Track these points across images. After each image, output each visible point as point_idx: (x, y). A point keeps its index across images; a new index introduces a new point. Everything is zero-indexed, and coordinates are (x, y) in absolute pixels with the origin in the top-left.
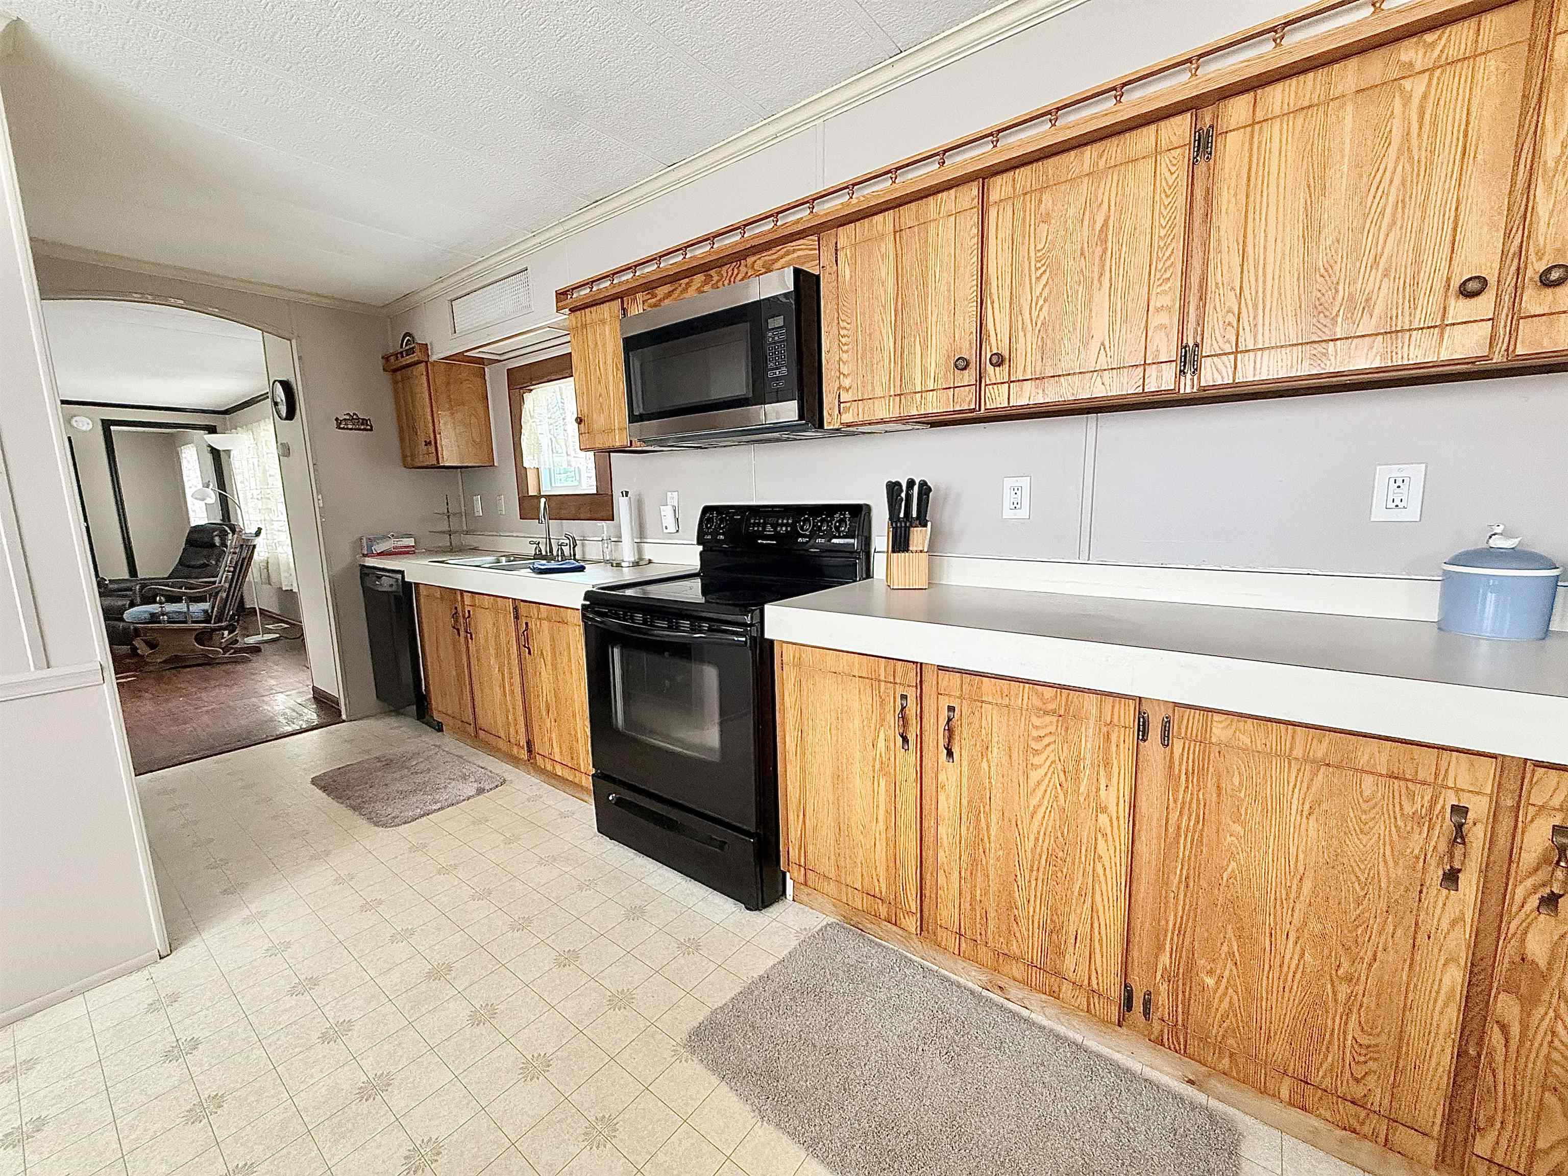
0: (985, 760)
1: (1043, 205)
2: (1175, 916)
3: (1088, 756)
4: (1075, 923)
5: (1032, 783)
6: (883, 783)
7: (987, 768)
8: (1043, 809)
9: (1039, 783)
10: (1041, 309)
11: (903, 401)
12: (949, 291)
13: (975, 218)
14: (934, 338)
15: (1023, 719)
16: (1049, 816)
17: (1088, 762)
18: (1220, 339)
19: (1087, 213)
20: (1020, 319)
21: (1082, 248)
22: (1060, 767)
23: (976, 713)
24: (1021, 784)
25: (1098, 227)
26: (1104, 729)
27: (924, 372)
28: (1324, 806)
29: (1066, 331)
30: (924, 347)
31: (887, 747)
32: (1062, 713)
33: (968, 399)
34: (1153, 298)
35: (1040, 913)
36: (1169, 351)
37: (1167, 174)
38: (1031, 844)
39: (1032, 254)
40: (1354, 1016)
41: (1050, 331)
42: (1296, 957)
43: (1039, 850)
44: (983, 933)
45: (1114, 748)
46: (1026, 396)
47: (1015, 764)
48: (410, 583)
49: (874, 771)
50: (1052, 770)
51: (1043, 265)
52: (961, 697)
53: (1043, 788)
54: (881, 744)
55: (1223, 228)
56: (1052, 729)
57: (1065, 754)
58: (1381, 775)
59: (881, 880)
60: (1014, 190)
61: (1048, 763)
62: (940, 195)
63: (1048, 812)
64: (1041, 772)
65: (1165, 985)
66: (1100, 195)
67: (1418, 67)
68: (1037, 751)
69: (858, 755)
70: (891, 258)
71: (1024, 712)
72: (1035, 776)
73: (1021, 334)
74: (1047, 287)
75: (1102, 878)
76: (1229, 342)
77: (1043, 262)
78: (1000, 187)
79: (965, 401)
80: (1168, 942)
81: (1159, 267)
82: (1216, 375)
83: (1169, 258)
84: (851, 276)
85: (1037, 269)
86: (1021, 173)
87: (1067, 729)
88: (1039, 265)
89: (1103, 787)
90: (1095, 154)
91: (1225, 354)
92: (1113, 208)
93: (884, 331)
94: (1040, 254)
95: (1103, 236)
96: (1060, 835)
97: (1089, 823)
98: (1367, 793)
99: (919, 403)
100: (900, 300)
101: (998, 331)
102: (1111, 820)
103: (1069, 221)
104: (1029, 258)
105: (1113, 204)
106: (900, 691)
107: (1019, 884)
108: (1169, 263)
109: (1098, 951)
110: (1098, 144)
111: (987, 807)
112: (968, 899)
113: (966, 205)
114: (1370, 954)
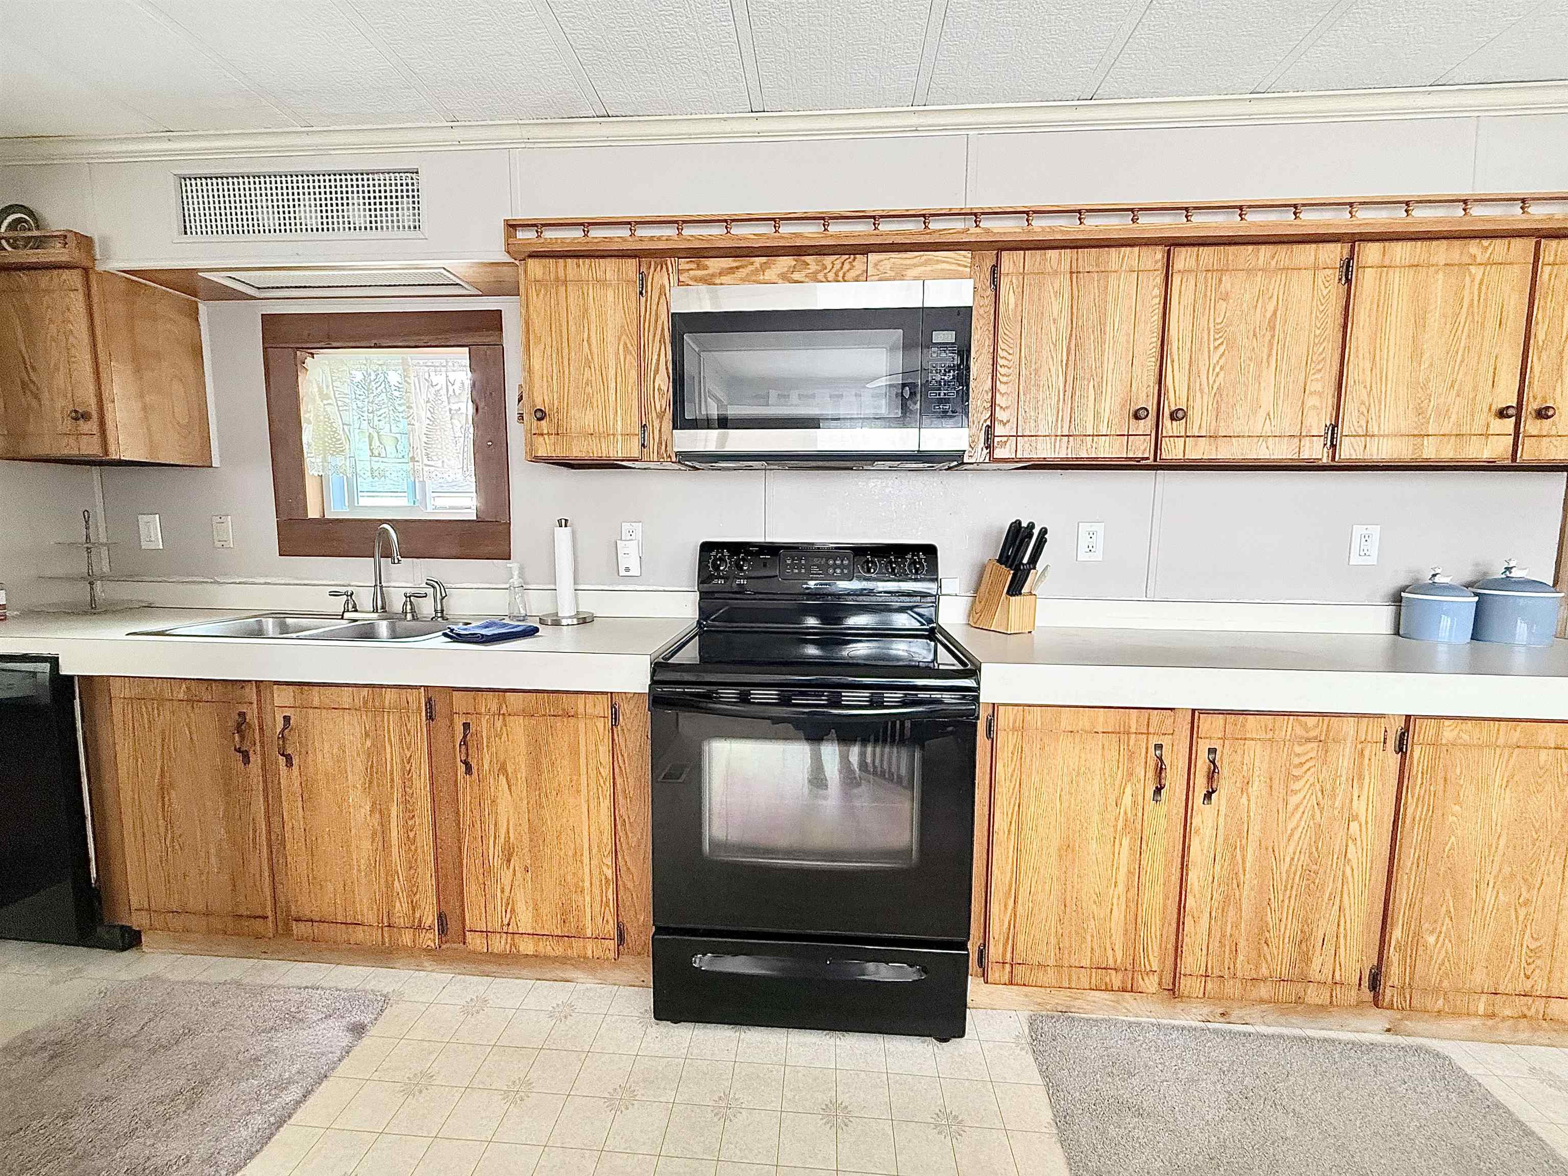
0: (1245, 794)
1: (1222, 285)
2: (1408, 893)
3: (1344, 773)
4: (1324, 927)
5: (1290, 807)
6: (1126, 842)
7: (1246, 803)
8: (1300, 830)
9: (1297, 807)
10: (1217, 375)
11: (1071, 443)
12: (1128, 342)
13: (1159, 279)
14: (1109, 384)
15: (1286, 749)
16: (1306, 835)
17: (1344, 779)
18: (1355, 424)
19: (1260, 300)
20: (1198, 381)
21: (1254, 332)
22: (1318, 787)
23: (1239, 751)
24: (1280, 811)
25: (1268, 315)
26: (1359, 746)
27: (1097, 415)
28: (1516, 778)
29: (1239, 398)
30: (1098, 393)
31: (1135, 803)
32: (1323, 738)
33: (1142, 448)
34: (1308, 383)
35: (1291, 928)
36: (1319, 428)
37: (1323, 288)
38: (1287, 865)
39: (1212, 325)
40: (1528, 931)
41: (1224, 396)
42: (1493, 898)
43: (1293, 868)
44: (1232, 967)
45: (1366, 761)
46: (1198, 451)
47: (1275, 793)
48: (70, 678)
49: (1116, 831)
50: (1310, 791)
51: (1221, 337)
52: (1224, 738)
53: (1301, 810)
54: (1127, 800)
55: (1360, 339)
56: (1313, 754)
57: (1323, 775)
58: (1551, 748)
59: (1116, 948)
60: (1198, 265)
61: (1308, 786)
62: (1123, 249)
63: (1304, 832)
64: (1300, 796)
65: (1397, 955)
66: (1271, 289)
67: (1478, 260)
68: (1297, 777)
69: (1096, 818)
70: (1066, 296)
71: (1287, 743)
72: (1294, 800)
73: (1198, 394)
74: (1224, 358)
75: (1350, 879)
76: (1361, 426)
77: (1220, 335)
78: (1183, 258)
79: (1141, 448)
80: (1401, 917)
81: (1314, 359)
82: (1352, 451)
83: (1321, 354)
84: (1016, 306)
85: (1215, 340)
86: (1205, 251)
87: (1327, 751)
88: (1217, 336)
89: (1355, 798)
90: (1268, 255)
91: (1359, 436)
92: (1280, 302)
93: (1053, 370)
94: (1219, 327)
95: (1272, 324)
96: (1314, 849)
97: (1342, 833)
98: (1542, 762)
99: (1089, 446)
100: (1073, 341)
101: (1177, 389)
102: (1360, 825)
103: (1245, 305)
104: (1209, 329)
105: (1280, 300)
106: (1154, 740)
107: (1273, 906)
108: (1322, 357)
109: (1342, 947)
110: (1271, 247)
111: (1244, 841)
112: (1218, 936)
113: (1150, 265)
114: (1539, 881)
